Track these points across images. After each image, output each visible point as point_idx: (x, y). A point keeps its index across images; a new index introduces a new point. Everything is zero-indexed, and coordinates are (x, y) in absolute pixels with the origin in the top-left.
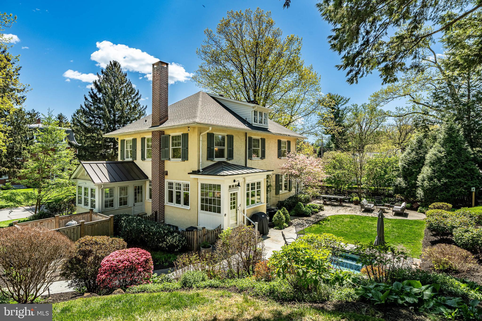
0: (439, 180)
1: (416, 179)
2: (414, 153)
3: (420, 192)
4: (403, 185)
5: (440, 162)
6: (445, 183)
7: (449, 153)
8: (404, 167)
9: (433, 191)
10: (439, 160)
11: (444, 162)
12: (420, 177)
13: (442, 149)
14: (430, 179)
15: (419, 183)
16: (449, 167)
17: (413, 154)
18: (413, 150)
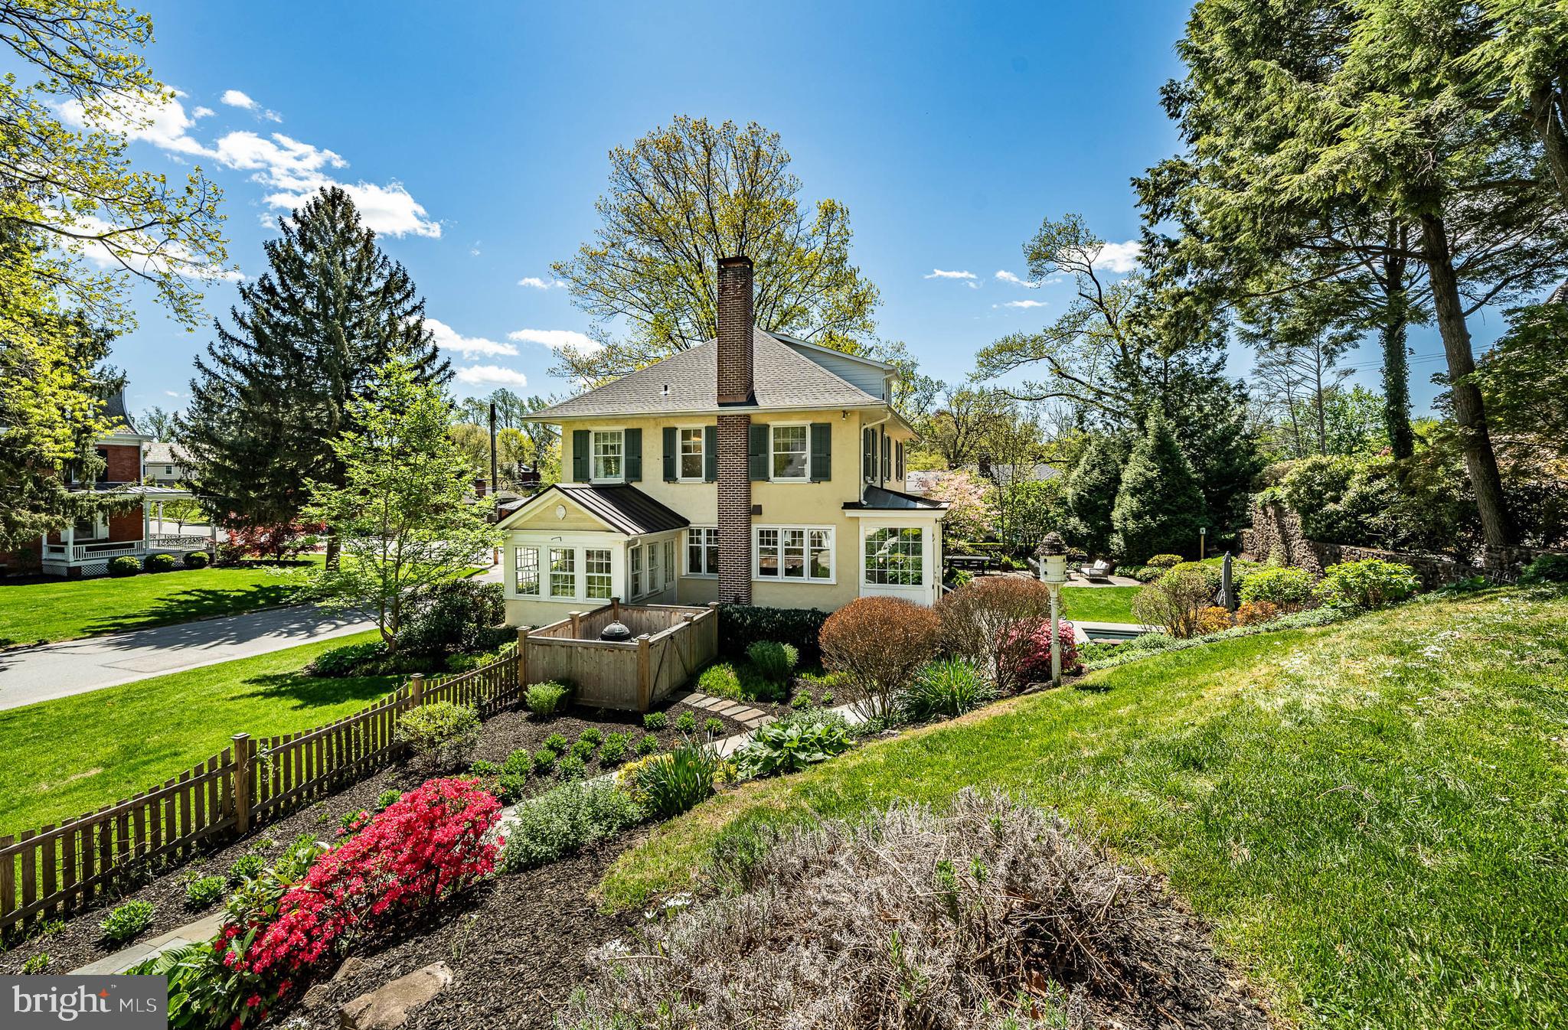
0: (1153, 518)
1: (1107, 516)
2: (1097, 471)
3: (1117, 541)
4: (1083, 530)
5: (1152, 487)
6: (1163, 523)
7: (1164, 471)
8: (1081, 498)
9: (1143, 537)
10: (1149, 483)
11: (1158, 485)
12: (1116, 514)
13: (1152, 465)
14: (1137, 516)
15: (1117, 525)
16: (1167, 497)
17: (1096, 473)
18: (1094, 467)
